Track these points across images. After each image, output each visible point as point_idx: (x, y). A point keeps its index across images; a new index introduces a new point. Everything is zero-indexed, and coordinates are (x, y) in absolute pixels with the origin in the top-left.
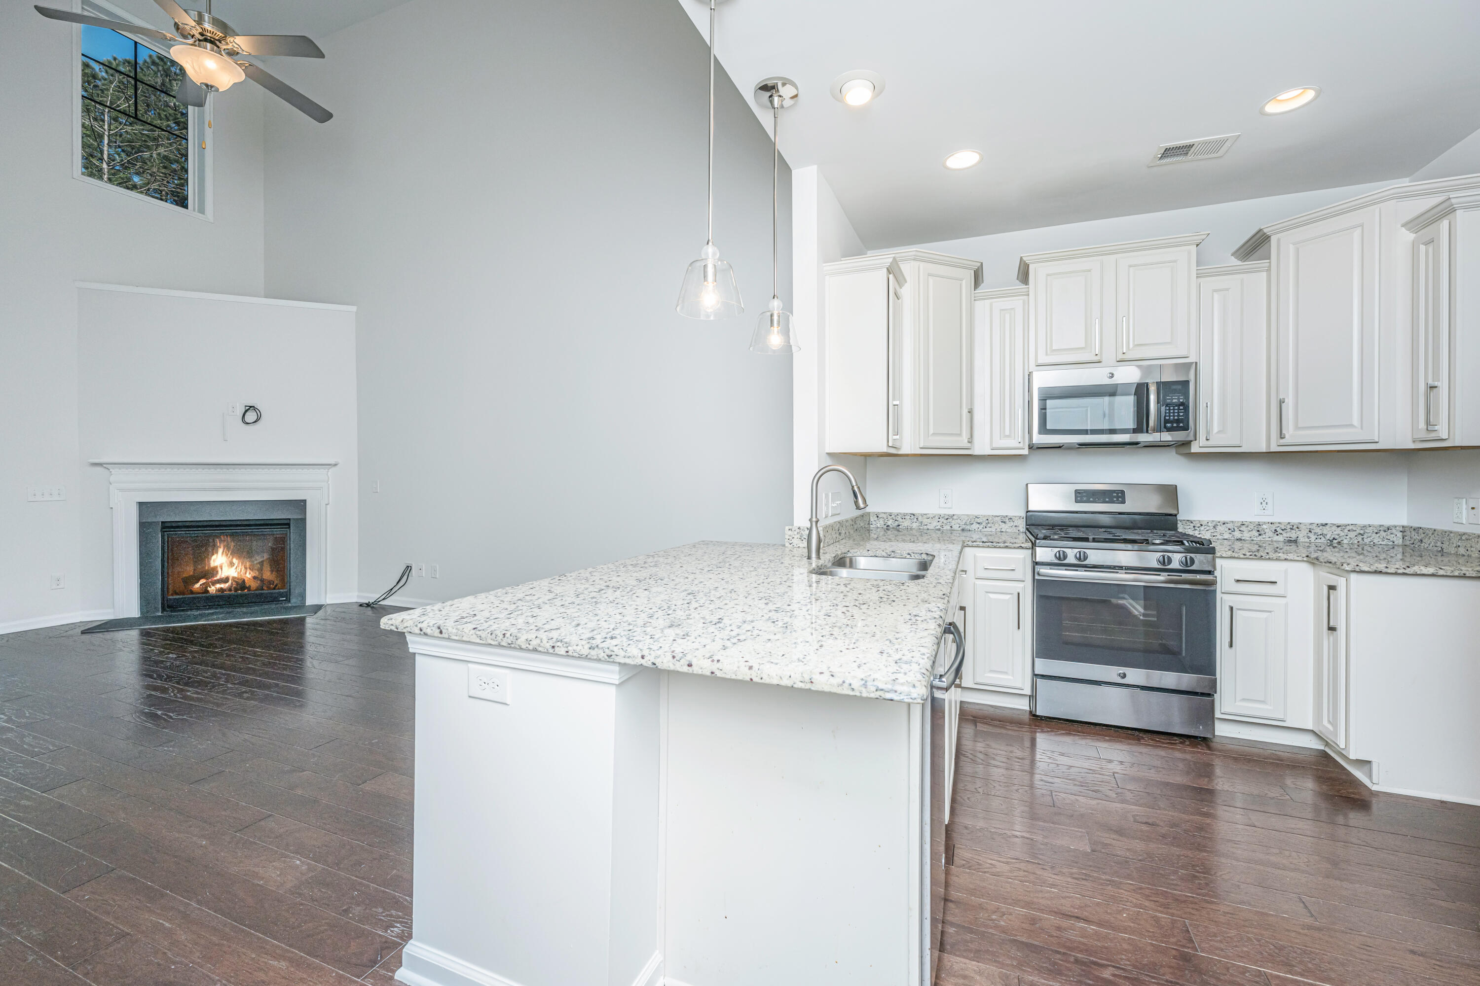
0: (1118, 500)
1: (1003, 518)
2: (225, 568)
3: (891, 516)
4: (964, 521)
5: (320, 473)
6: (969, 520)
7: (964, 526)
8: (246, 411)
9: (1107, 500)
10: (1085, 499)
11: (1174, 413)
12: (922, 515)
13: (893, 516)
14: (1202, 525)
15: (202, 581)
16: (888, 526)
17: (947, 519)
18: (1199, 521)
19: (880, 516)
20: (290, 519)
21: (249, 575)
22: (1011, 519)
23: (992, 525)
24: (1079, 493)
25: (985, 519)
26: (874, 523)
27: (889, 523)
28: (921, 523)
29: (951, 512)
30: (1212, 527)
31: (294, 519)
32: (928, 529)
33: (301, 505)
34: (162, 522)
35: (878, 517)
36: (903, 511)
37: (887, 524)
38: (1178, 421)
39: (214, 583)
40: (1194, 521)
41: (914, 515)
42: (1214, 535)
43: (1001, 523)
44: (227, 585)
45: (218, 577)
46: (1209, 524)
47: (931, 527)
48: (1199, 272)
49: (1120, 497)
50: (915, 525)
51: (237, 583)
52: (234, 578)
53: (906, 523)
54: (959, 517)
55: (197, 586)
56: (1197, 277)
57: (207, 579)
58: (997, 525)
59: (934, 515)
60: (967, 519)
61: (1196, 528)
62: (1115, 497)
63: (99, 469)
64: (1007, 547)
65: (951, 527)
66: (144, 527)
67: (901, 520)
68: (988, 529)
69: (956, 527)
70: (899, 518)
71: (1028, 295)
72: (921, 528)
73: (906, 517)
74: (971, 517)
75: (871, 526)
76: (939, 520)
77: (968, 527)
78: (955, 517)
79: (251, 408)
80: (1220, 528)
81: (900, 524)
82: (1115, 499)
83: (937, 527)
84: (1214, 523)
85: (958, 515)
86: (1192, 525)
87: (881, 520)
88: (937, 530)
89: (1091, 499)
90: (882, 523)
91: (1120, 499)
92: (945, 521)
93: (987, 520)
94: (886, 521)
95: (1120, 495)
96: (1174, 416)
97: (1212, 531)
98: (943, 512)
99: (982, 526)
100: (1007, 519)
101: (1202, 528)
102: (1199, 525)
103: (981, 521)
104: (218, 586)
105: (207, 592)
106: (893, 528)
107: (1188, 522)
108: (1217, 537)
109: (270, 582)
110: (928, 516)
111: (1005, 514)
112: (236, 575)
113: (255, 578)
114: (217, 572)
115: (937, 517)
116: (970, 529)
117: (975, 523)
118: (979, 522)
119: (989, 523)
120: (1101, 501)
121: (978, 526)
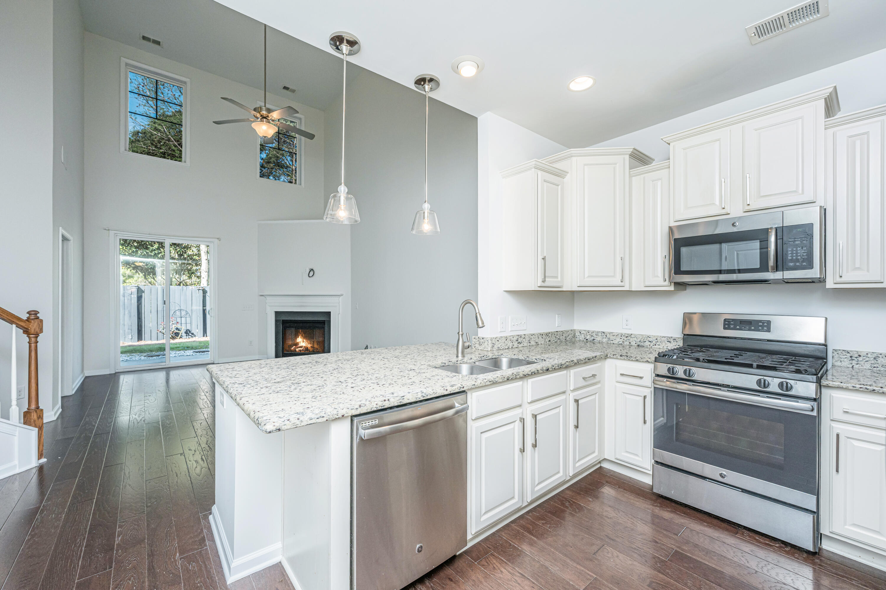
0: (763, 329)
1: (669, 339)
2: (301, 343)
3: (589, 332)
4: (639, 339)
5: (336, 299)
6: (643, 339)
7: (639, 343)
8: (310, 271)
9: (753, 328)
10: (732, 326)
12: (610, 333)
13: (590, 333)
14: (860, 356)
15: (294, 347)
16: (587, 340)
17: (627, 337)
18: (857, 352)
19: (582, 333)
20: (325, 321)
21: (309, 346)
22: (675, 339)
23: (661, 344)
24: (727, 321)
25: (654, 339)
26: (578, 337)
27: (588, 338)
28: (609, 339)
29: (630, 332)
30: (872, 359)
31: (327, 320)
32: (613, 343)
33: (328, 314)
34: (282, 320)
35: (580, 333)
36: (597, 330)
37: (587, 338)
39: (298, 348)
40: (851, 351)
41: (604, 333)
42: (875, 366)
43: (667, 343)
44: (302, 349)
45: (299, 346)
46: (869, 355)
47: (616, 342)
48: (827, 123)
49: (765, 326)
50: (605, 340)
51: (306, 349)
52: (304, 346)
53: (599, 339)
54: (636, 337)
55: (293, 348)
56: (826, 129)
57: (296, 346)
58: (664, 344)
59: (617, 334)
60: (641, 337)
61: (853, 358)
62: (760, 326)
63: (263, 297)
64: (637, 360)
65: (630, 343)
66: (277, 321)
67: (596, 336)
68: (657, 346)
69: (633, 343)
70: (594, 334)
71: (669, 167)
72: (609, 342)
73: (598, 334)
74: (644, 336)
75: (576, 339)
76: (621, 337)
77: (642, 344)
78: (632, 336)
79: (312, 270)
80: (883, 360)
81: (595, 338)
82: (760, 328)
83: (620, 343)
84: (875, 355)
85: (634, 335)
86: (848, 355)
87: (583, 335)
88: (620, 344)
89: (738, 327)
90: (583, 337)
91: (766, 328)
92: (625, 339)
93: (657, 339)
94: (585, 336)
97: (873, 362)
98: (624, 332)
99: (652, 344)
100: (672, 340)
101: (860, 359)
102: (856, 355)
103: (652, 340)
104: (299, 349)
105: (295, 350)
106: (590, 341)
107: (844, 352)
108: (878, 369)
109: (317, 349)
110: (614, 334)
111: (670, 336)
112: (305, 345)
113: (311, 347)
114: (299, 344)
115: (620, 335)
116: (644, 345)
117: (647, 341)
118: (650, 341)
119: (657, 342)
120: (747, 329)
121: (649, 343)
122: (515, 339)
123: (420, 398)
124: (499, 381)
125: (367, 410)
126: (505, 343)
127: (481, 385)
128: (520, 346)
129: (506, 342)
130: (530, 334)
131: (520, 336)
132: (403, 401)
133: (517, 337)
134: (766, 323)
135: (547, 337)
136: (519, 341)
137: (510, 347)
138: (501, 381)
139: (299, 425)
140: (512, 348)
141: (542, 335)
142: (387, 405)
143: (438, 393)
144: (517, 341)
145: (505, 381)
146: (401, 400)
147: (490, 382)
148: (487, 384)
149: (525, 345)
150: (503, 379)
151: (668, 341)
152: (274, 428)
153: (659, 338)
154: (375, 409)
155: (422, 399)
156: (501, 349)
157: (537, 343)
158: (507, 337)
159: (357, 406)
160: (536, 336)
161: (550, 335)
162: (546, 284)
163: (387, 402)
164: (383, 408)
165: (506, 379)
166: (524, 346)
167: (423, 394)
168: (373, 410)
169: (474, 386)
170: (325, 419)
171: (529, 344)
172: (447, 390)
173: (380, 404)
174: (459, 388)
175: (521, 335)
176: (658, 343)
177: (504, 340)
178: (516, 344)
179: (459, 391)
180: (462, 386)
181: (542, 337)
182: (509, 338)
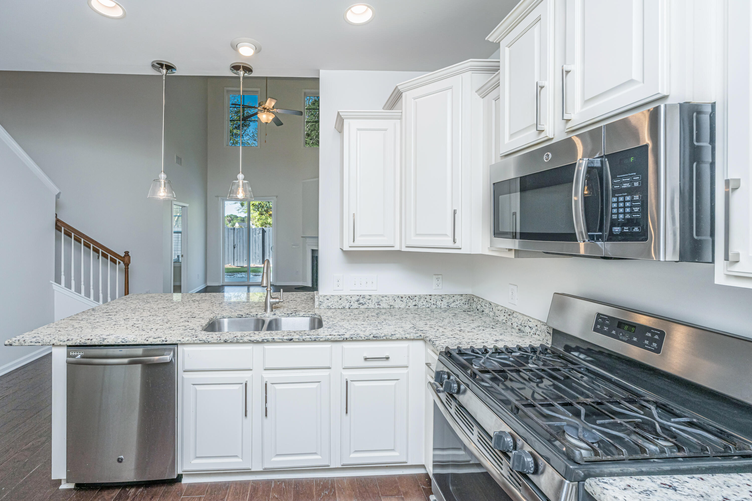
0: (650, 344)
1: (548, 329)
9: (635, 339)
10: (606, 329)
11: (624, 207)
12: (496, 306)
17: (509, 315)
19: (474, 300)
23: (540, 334)
24: (601, 318)
28: (493, 312)
29: (513, 309)
32: (496, 320)
38: (630, 222)
47: (499, 319)
49: (656, 341)
50: (491, 314)
54: (518, 317)
59: (502, 308)
60: (522, 319)
62: (648, 338)
66: (312, 257)
74: (525, 319)
76: (505, 314)
78: (515, 315)
82: (647, 342)
85: (517, 313)
89: (614, 332)
90: (475, 306)
91: (655, 345)
92: (508, 317)
93: (537, 326)
95: (656, 337)
96: (624, 213)
98: (508, 307)
103: (532, 326)
110: (499, 308)
115: (503, 311)
116: (524, 331)
117: (527, 326)
118: (531, 326)
119: (537, 330)
120: (626, 339)
121: (529, 330)
122: (354, 299)
123: (119, 343)
124: (212, 342)
125: (72, 343)
126: (338, 302)
127: (189, 342)
128: (362, 307)
129: (340, 301)
130: (380, 295)
131: (362, 297)
132: (103, 342)
133: (358, 298)
134: (657, 334)
135: (411, 301)
136: (361, 301)
137: (347, 307)
138: (216, 342)
139: (23, 345)
140: (349, 308)
141: (402, 298)
142: (89, 343)
143: (137, 342)
144: (357, 301)
145: (221, 343)
146: (101, 342)
147: (200, 341)
148: (196, 342)
149: (371, 306)
150: (218, 340)
151: (548, 332)
152: (8, 343)
153: (539, 325)
154: (79, 344)
155: (121, 343)
156: (332, 308)
157: (391, 306)
158: (342, 296)
159: (66, 340)
160: (391, 298)
161: (417, 298)
162: (356, 244)
163: (89, 341)
164: (85, 344)
165: (222, 341)
166: (368, 307)
167: (123, 341)
168: (76, 344)
169: (179, 342)
170: (40, 344)
171: (377, 306)
172: (147, 340)
173: (83, 341)
174: (161, 341)
175: (364, 295)
176: (538, 333)
177: (337, 299)
178: (355, 305)
179: (161, 343)
180: (165, 340)
181: (402, 300)
182: (345, 297)
